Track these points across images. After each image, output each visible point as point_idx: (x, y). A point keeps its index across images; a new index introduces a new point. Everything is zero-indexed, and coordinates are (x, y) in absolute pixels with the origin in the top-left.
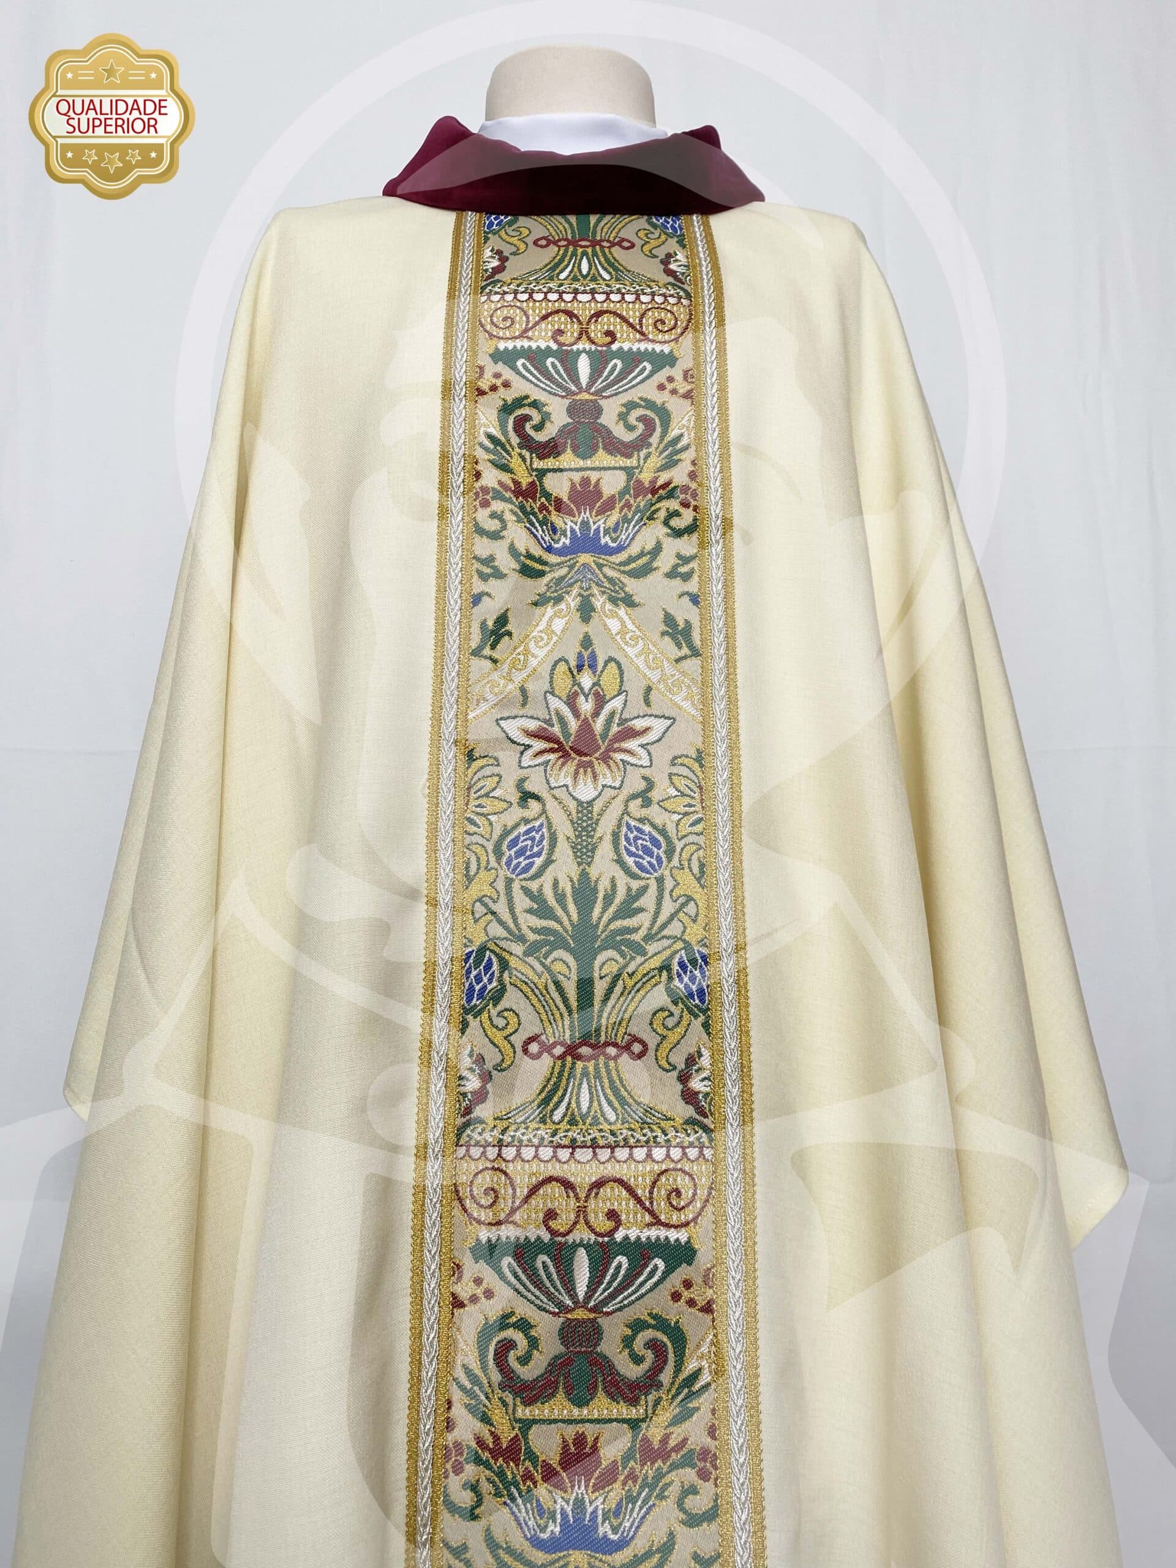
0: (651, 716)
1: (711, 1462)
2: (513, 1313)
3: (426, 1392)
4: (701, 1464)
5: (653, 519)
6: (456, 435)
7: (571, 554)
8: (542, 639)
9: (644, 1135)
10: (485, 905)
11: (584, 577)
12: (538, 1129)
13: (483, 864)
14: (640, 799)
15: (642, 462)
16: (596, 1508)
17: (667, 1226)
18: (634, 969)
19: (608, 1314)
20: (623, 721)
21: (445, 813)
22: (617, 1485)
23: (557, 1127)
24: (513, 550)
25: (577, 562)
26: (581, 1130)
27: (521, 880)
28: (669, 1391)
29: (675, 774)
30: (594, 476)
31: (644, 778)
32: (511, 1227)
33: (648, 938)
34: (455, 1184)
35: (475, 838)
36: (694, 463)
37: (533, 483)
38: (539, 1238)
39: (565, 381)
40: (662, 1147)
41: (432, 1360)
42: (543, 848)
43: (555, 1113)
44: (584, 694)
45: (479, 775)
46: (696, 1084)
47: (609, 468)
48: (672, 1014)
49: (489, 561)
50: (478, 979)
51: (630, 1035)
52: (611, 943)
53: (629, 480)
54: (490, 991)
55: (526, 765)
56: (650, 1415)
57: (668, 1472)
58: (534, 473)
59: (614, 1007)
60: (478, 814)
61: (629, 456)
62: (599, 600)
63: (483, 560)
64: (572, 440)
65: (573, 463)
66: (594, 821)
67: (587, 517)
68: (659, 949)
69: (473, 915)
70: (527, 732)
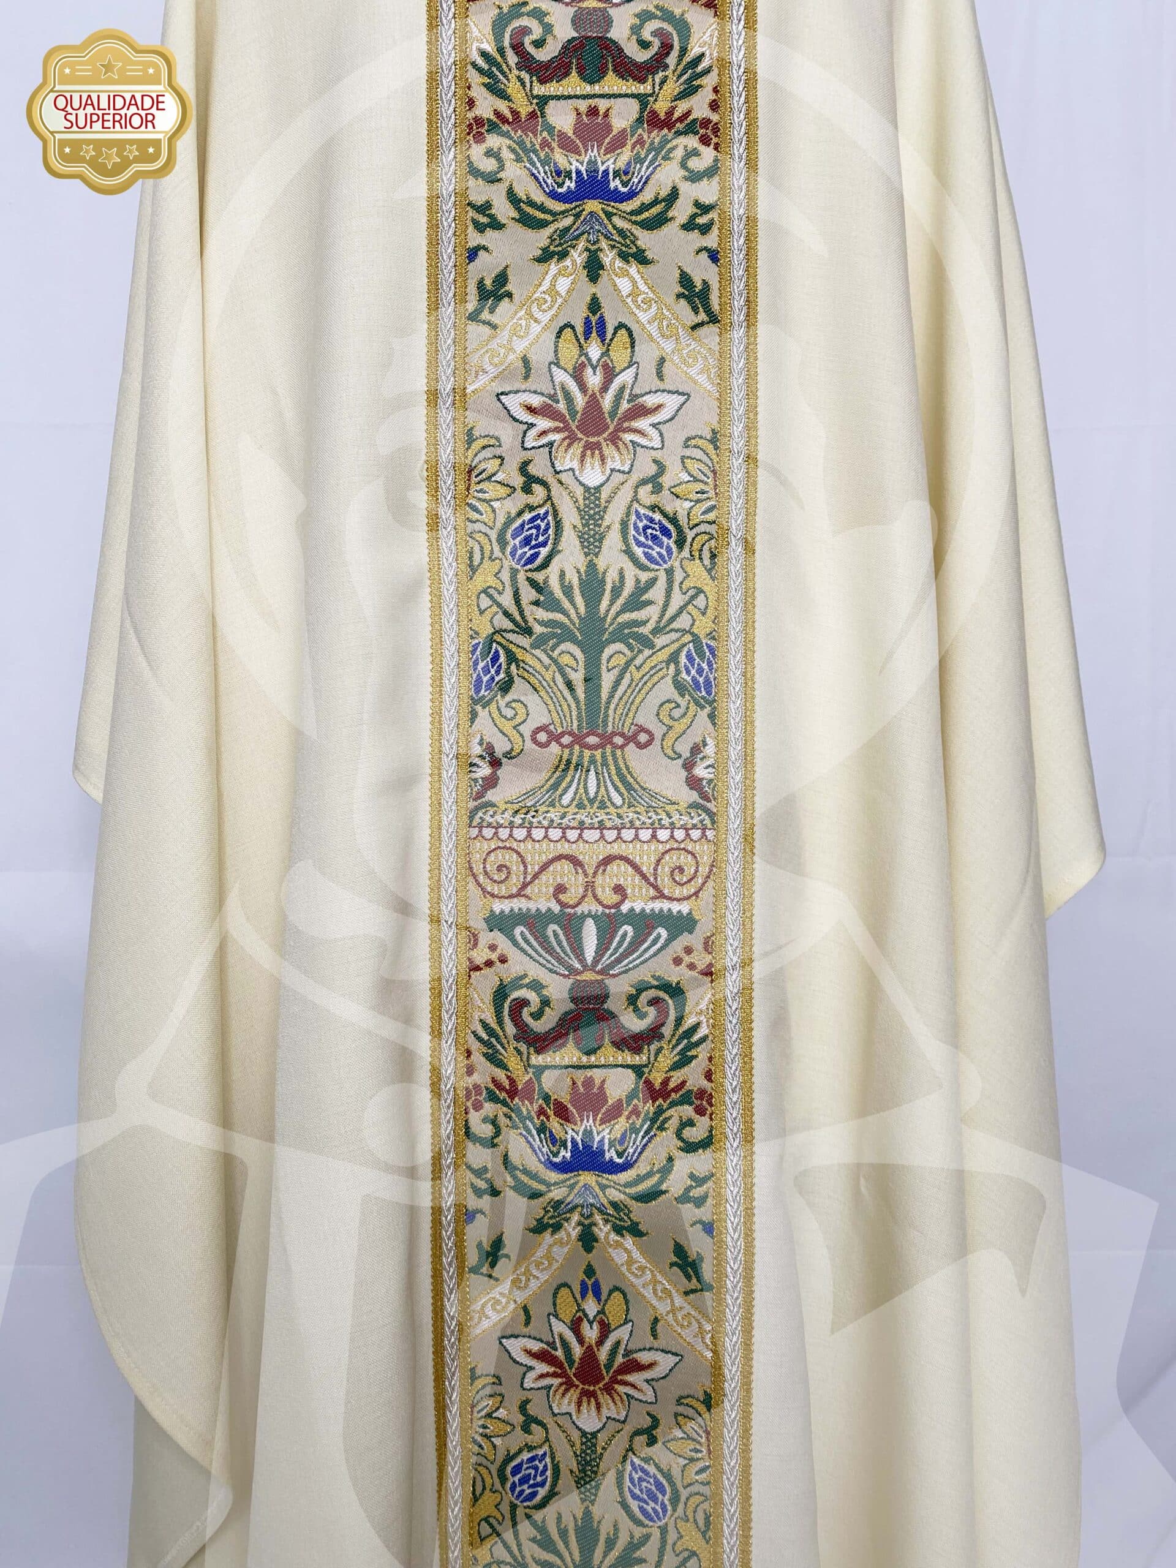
0: (663, 391)
1: (707, 1101)
2: (526, 975)
3: (447, 1042)
4: (698, 1102)
5: (669, 159)
6: (445, 52)
7: (577, 200)
8: (546, 302)
9: (650, 818)
10: (491, 597)
11: (591, 228)
12: (547, 812)
13: (487, 554)
14: (650, 485)
15: (657, 88)
16: (603, 1138)
17: (671, 899)
18: (641, 662)
19: (614, 976)
20: (633, 397)
21: (445, 498)
22: (622, 1119)
23: (566, 810)
24: (512, 197)
25: (584, 210)
26: (589, 813)
27: (526, 571)
28: (669, 1042)
29: (688, 457)
30: (602, 105)
31: (655, 461)
32: (523, 900)
33: (656, 631)
34: (469, 861)
35: (478, 526)
36: (716, 90)
37: (533, 114)
38: (549, 909)
40: (667, 828)
41: (451, 1016)
42: (548, 537)
43: (564, 797)
44: (592, 365)
45: (481, 456)
46: (700, 771)
47: (620, 96)
48: (678, 706)
49: (484, 208)
50: (486, 670)
51: (636, 725)
52: (620, 635)
53: (642, 110)
54: (497, 683)
55: (529, 447)
56: (652, 1062)
57: (668, 1109)
58: (535, 101)
59: (621, 698)
60: (479, 499)
61: (642, 80)
62: (607, 256)
63: (479, 207)
64: (578, 59)
65: (578, 88)
66: (601, 508)
67: (595, 157)
68: (668, 642)
69: (478, 607)
70: (530, 409)
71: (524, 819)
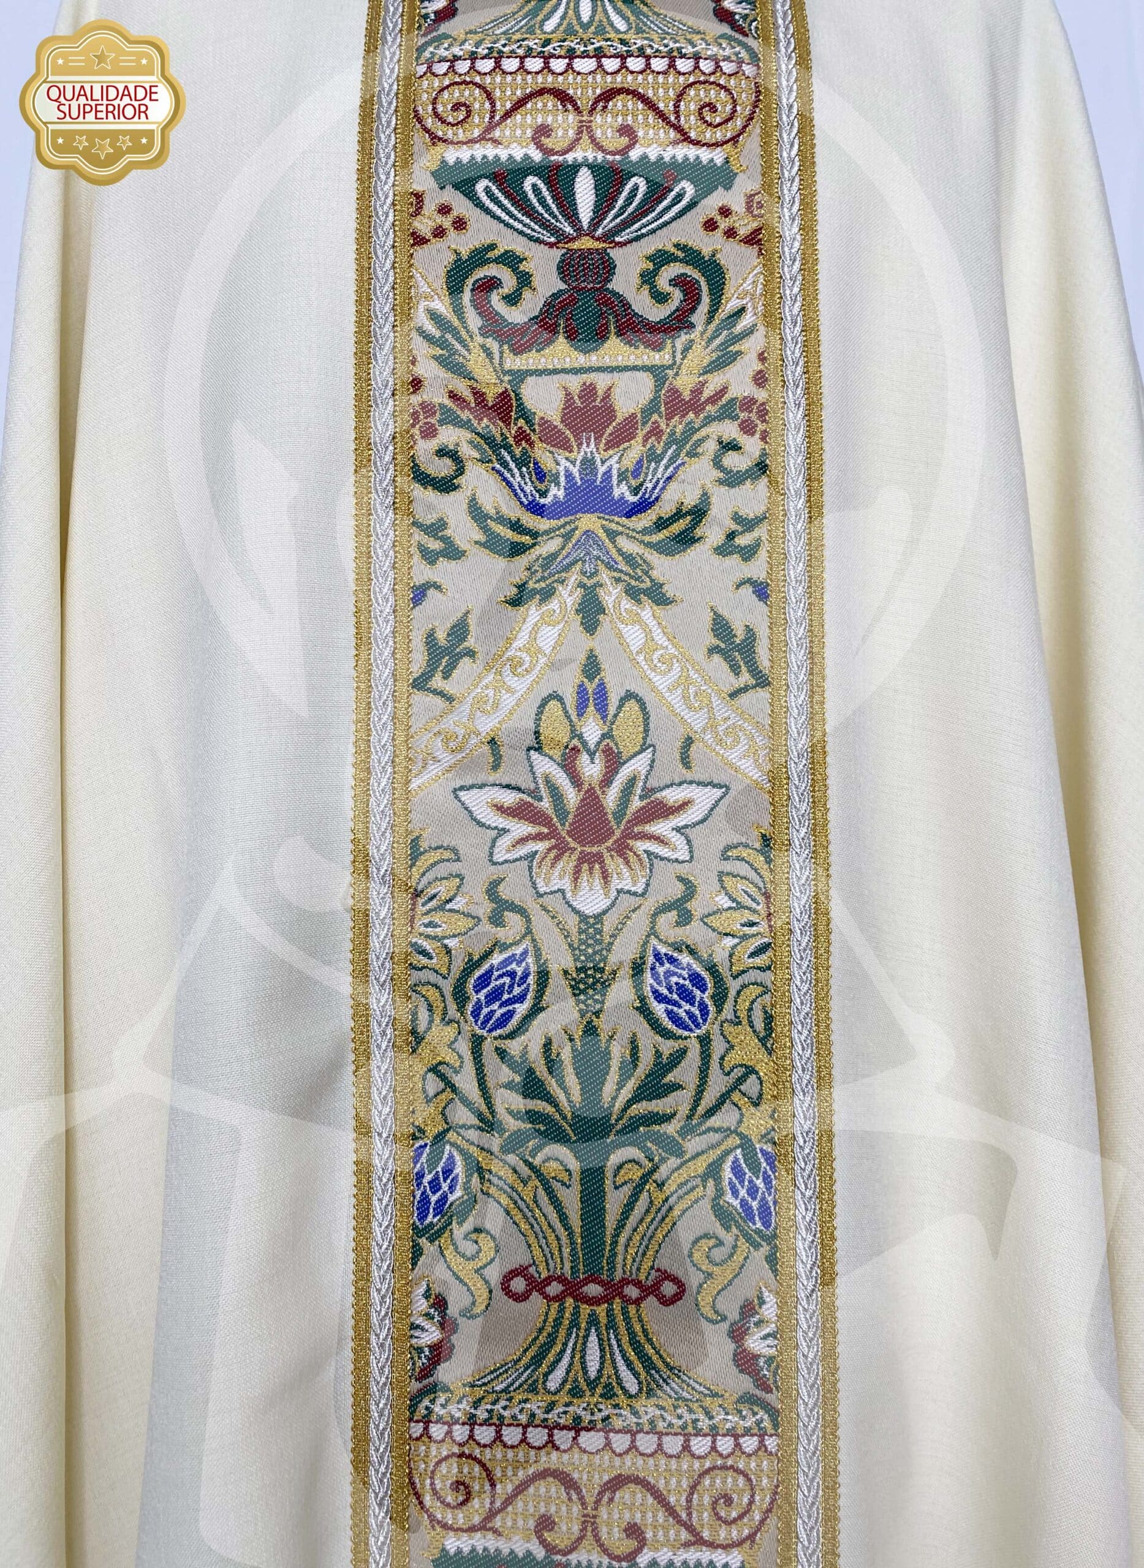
0: (691, 783)
5: (696, 455)
6: (380, 314)
7: (566, 515)
8: (523, 663)
9: (680, 1417)
10: (443, 1077)
11: (588, 554)
12: (526, 1401)
13: (438, 1015)
14: (675, 913)
15: (679, 356)
17: (712, 1545)
18: (664, 1177)
20: (648, 792)
21: (378, 936)
23: (554, 1398)
24: (476, 512)
25: (576, 528)
26: (588, 1404)
27: (495, 1038)
29: (728, 874)
30: (602, 381)
31: (681, 879)
32: (490, 1536)
33: (688, 1129)
34: (409, 1474)
35: (425, 975)
36: (762, 358)
37: (504, 395)
38: (529, 1553)
39: (555, 217)
40: (705, 1435)
42: (527, 989)
43: (551, 1378)
44: (588, 751)
45: (430, 876)
46: (755, 1343)
47: (627, 369)
48: (720, 1243)
49: (436, 529)
50: (435, 1186)
52: (634, 1134)
53: (658, 388)
54: (452, 1204)
55: (501, 860)
58: (507, 378)
59: (635, 1231)
60: (428, 937)
61: (657, 346)
62: (610, 593)
63: (428, 527)
64: (567, 320)
65: (568, 360)
66: (604, 946)
67: (591, 452)
68: (704, 1147)
69: (424, 1092)
70: (500, 809)
71: (490, 1412)
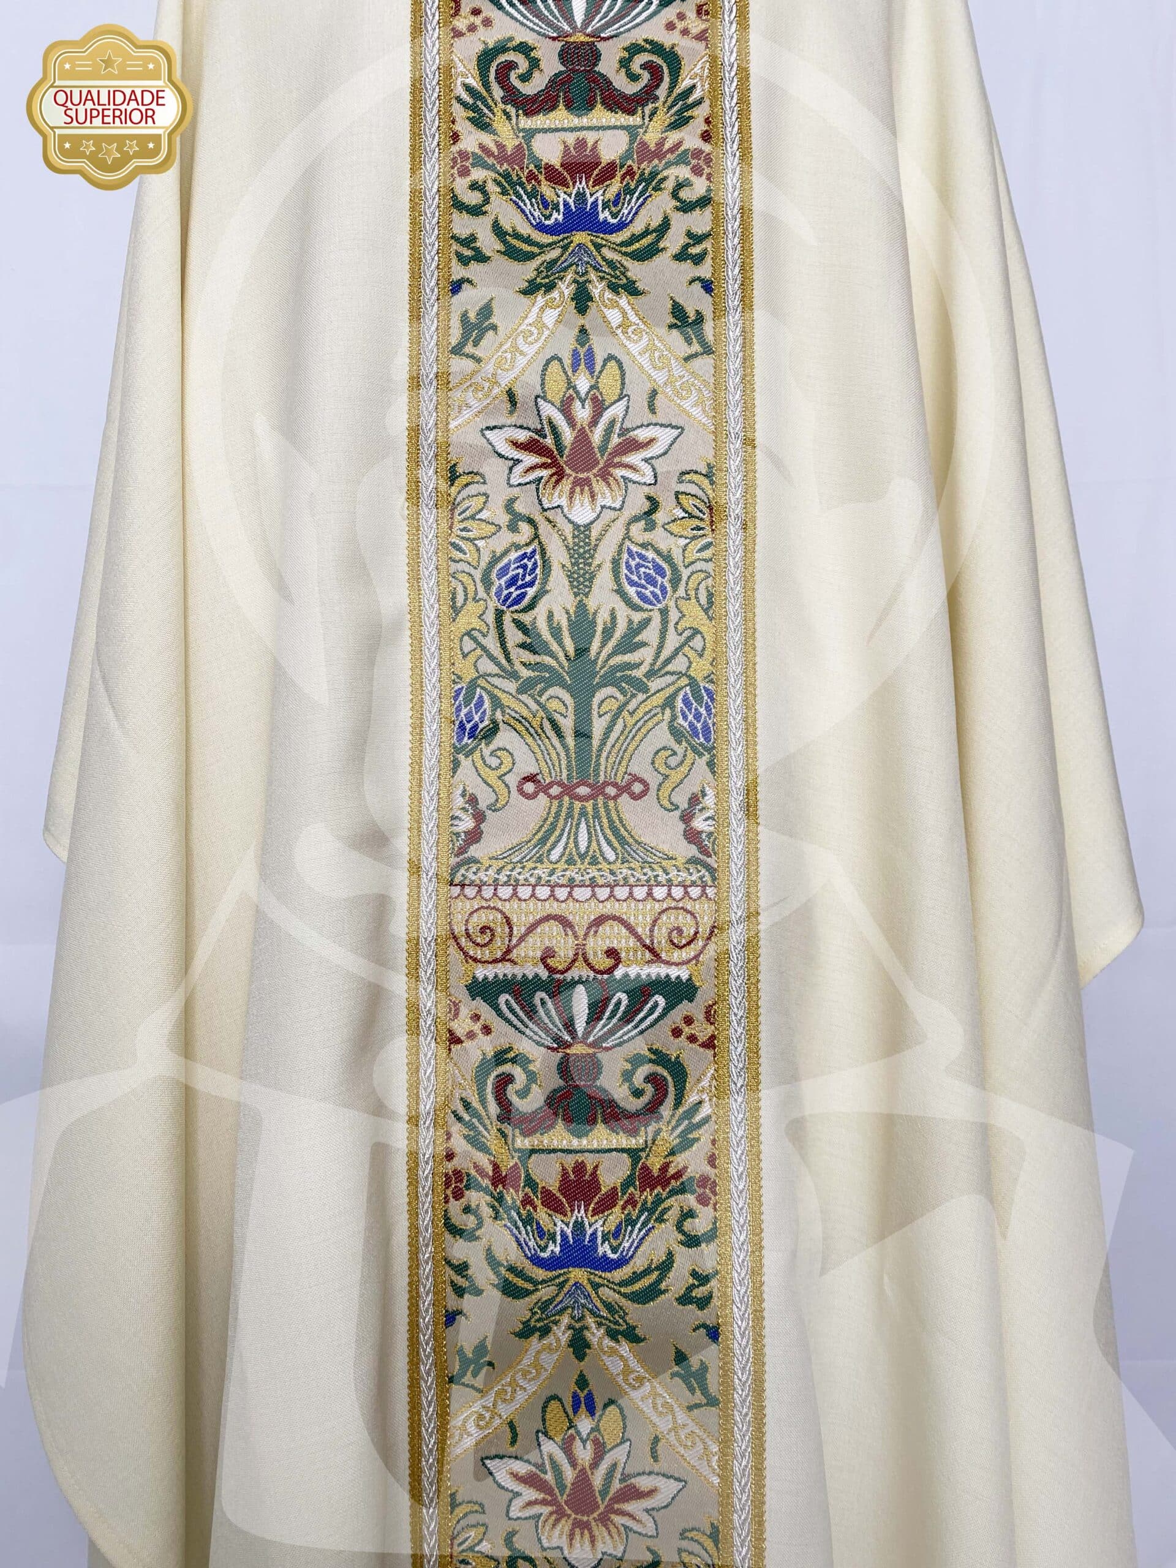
0: (656, 424)
1: (710, 1189)
2: (511, 1049)
3: (425, 1123)
4: (700, 1191)
5: (660, 189)
6: (429, 87)
7: (564, 232)
8: (532, 334)
9: (645, 874)
10: (475, 639)
11: (580, 259)
12: (535, 868)
13: (471, 595)
14: (643, 522)
15: (647, 119)
16: (596, 1230)
17: (668, 963)
18: (635, 707)
19: (607, 1049)
20: (624, 432)
21: (427, 537)
22: (617, 1210)
23: (555, 866)
24: (498, 230)
25: (572, 242)
26: (580, 869)
27: (512, 612)
28: (669, 1123)
29: (683, 493)
30: (591, 137)
31: (648, 497)
32: (508, 964)
33: (651, 674)
34: (450, 923)
35: (461, 566)
36: (707, 121)
37: (519, 147)
38: (536, 975)
39: (557, 18)
40: (663, 886)
41: (430, 1094)
42: (536, 577)
43: (552, 852)
44: (580, 399)
45: (464, 494)
46: (699, 824)
47: (609, 128)
48: (675, 753)
49: (470, 241)
50: (469, 717)
51: (630, 774)
52: (612, 679)
53: (632, 142)
54: (482, 730)
55: (516, 483)
56: (649, 1146)
57: (667, 1198)
58: (521, 134)
59: (613, 746)
60: (463, 538)
61: (631, 112)
62: (596, 287)
63: (463, 240)
64: (565, 93)
65: (566, 121)
66: (591, 547)
67: (583, 188)
68: (663, 685)
69: (461, 650)
70: (516, 445)
71: (509, 876)
